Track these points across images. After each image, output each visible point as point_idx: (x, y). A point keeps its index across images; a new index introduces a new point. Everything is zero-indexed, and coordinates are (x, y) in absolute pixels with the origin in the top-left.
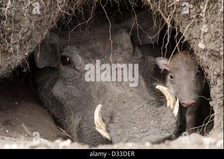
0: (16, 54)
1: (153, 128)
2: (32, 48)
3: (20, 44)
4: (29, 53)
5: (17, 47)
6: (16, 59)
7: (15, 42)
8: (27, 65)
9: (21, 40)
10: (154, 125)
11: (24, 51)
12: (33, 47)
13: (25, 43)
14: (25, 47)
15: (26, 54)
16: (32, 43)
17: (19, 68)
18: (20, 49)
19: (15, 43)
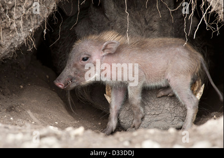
0: (19, 31)
1: (166, 112)
2: (37, 24)
3: (24, 20)
4: (34, 29)
5: (21, 22)
6: (20, 37)
7: (18, 17)
8: (32, 43)
9: (25, 15)
10: (169, 109)
11: (29, 28)
12: (39, 23)
13: (29, 18)
14: (29, 23)
15: (31, 30)
16: (37, 18)
17: (23, 47)
18: (24, 24)
19: (18, 19)
